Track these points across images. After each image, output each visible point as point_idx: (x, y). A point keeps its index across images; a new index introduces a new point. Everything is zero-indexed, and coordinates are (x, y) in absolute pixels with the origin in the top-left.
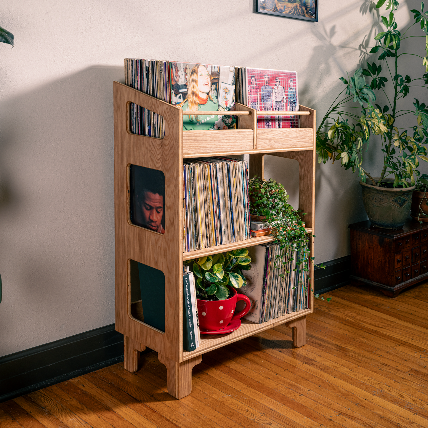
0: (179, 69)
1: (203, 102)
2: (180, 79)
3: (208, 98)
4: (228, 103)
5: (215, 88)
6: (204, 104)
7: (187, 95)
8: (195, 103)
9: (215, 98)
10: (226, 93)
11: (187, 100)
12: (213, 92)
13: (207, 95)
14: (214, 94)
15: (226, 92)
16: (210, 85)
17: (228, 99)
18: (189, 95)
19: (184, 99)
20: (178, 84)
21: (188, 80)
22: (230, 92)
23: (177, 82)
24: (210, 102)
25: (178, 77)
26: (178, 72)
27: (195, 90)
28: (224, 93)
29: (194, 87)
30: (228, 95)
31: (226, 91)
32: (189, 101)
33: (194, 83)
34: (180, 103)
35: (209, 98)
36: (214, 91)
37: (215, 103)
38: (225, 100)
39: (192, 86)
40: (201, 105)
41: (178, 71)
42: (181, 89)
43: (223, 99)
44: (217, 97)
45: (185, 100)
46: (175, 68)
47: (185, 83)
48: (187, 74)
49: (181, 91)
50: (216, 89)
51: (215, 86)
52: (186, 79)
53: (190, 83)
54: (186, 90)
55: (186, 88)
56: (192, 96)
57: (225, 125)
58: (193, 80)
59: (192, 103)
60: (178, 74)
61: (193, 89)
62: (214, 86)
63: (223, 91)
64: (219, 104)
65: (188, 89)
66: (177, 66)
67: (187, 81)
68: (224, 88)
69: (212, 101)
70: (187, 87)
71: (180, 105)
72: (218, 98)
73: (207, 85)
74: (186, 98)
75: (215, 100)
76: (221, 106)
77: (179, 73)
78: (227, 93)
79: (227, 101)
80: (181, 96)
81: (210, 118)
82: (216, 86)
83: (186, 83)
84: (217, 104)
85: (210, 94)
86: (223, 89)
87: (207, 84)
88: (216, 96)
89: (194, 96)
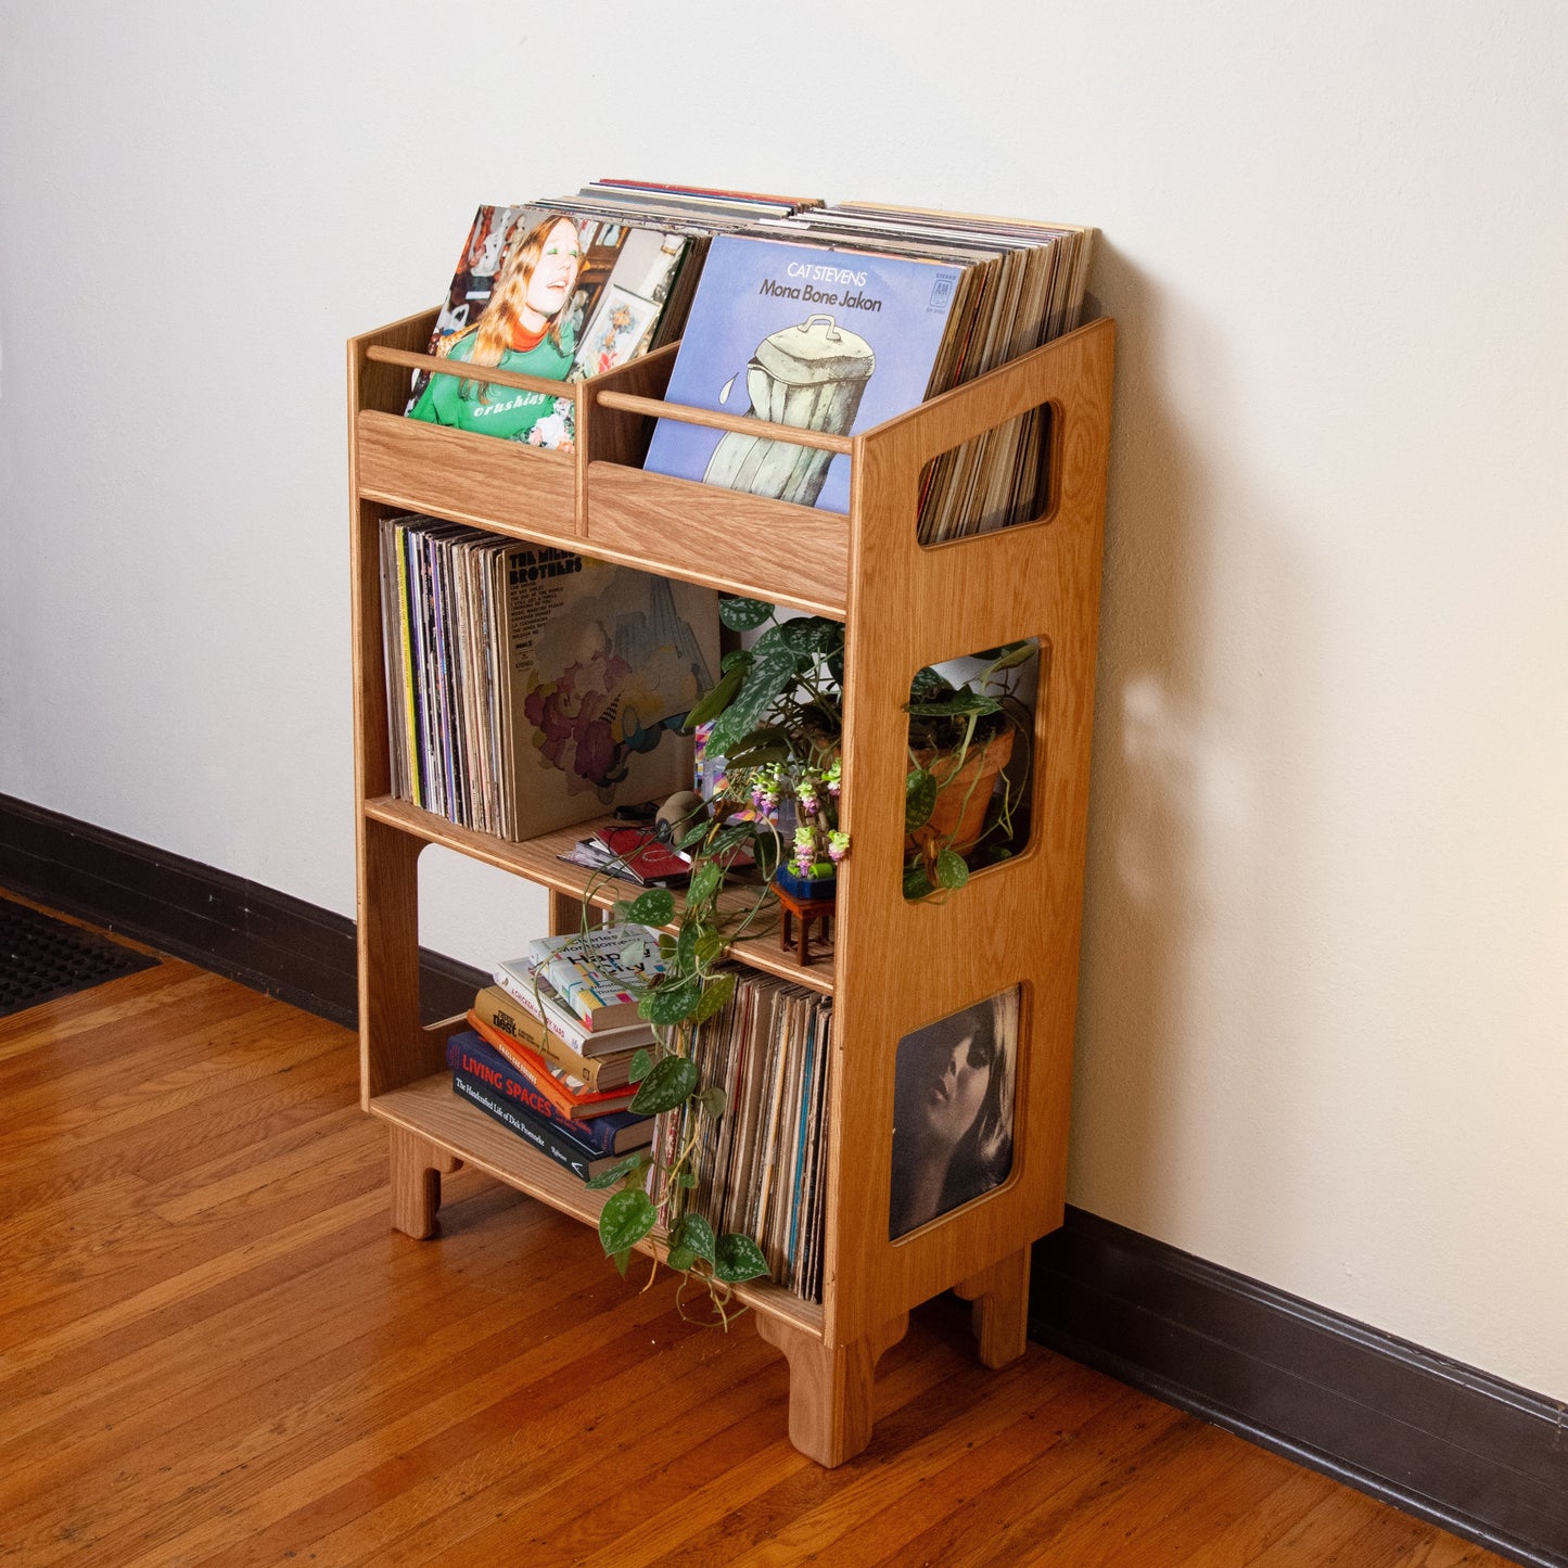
0: (492, 227)
1: (523, 343)
2: (483, 260)
3: (546, 335)
4: (611, 362)
5: (582, 304)
6: (527, 349)
7: (485, 313)
8: (498, 340)
9: (572, 335)
10: (617, 327)
11: (476, 329)
12: (571, 313)
13: (548, 321)
14: (574, 322)
15: (618, 323)
16: (568, 289)
17: (617, 350)
18: (489, 313)
19: (470, 320)
20: (470, 274)
21: (504, 266)
22: (636, 325)
23: (472, 267)
24: (548, 348)
25: (480, 252)
26: (487, 235)
27: (514, 301)
28: (611, 324)
29: (513, 289)
30: (625, 334)
31: (622, 320)
32: (481, 331)
33: (520, 278)
34: (453, 332)
35: (550, 335)
36: (576, 311)
37: (561, 355)
38: (604, 351)
39: (509, 285)
40: (515, 351)
41: (488, 232)
42: (473, 290)
43: (599, 345)
44: (579, 336)
45: (471, 327)
46: (483, 224)
47: (492, 274)
48: (509, 245)
49: (470, 295)
50: (585, 308)
51: (585, 295)
52: (502, 261)
53: (507, 273)
54: (486, 295)
55: (488, 290)
56: (496, 316)
57: (567, 441)
58: (519, 268)
59: (488, 338)
60: (485, 243)
61: (508, 296)
62: (582, 296)
63: (608, 319)
64: (577, 360)
65: (493, 292)
66: (490, 219)
67: (501, 267)
68: (617, 307)
69: (556, 346)
70: (495, 286)
71: (450, 340)
72: (579, 340)
73: (561, 290)
74: (476, 321)
75: (567, 345)
76: (580, 370)
77: (489, 242)
78: (620, 326)
79: (609, 357)
80: (464, 311)
81: (525, 403)
82: (591, 296)
83: (498, 273)
84: (569, 361)
85: (559, 321)
86: (612, 312)
87: (562, 284)
88: (578, 329)
89: (504, 319)
